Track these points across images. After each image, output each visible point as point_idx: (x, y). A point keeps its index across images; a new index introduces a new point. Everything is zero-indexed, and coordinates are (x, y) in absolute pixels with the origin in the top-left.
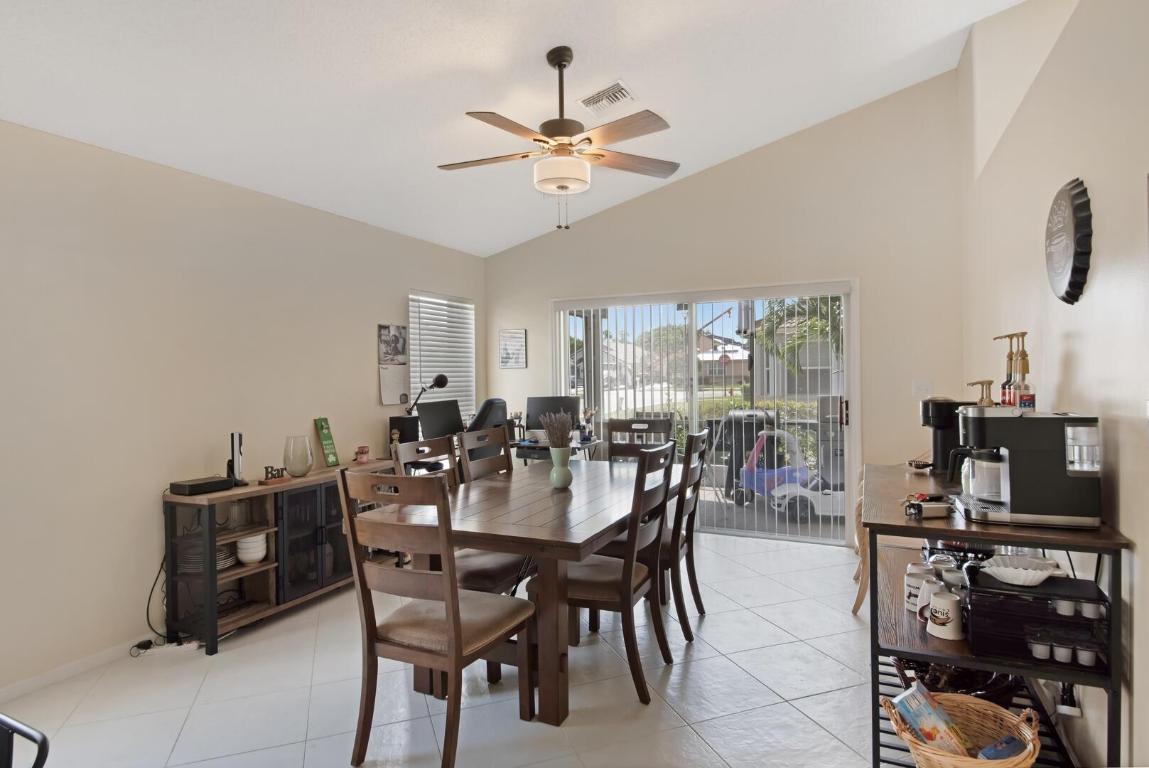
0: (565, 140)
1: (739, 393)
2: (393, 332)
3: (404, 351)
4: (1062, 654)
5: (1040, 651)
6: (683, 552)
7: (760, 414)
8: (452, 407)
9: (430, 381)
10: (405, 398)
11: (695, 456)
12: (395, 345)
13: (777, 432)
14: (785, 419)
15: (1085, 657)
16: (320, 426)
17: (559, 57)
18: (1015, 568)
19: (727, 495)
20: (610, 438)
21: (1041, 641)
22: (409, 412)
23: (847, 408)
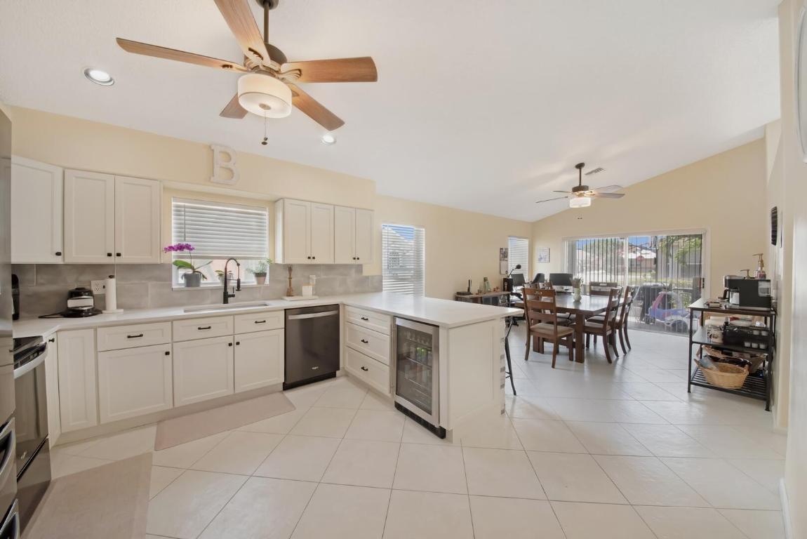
0: (582, 192)
1: (650, 277)
2: (504, 250)
3: (507, 257)
4: (754, 345)
5: (747, 344)
6: (623, 326)
7: (660, 284)
8: (521, 276)
9: (515, 267)
10: (507, 272)
11: (629, 294)
12: (504, 255)
13: (669, 293)
14: (674, 287)
15: (762, 346)
16: (485, 280)
17: (580, 166)
18: (742, 322)
19: (641, 320)
20: (590, 288)
21: (748, 341)
22: (508, 277)
23: (703, 281)
